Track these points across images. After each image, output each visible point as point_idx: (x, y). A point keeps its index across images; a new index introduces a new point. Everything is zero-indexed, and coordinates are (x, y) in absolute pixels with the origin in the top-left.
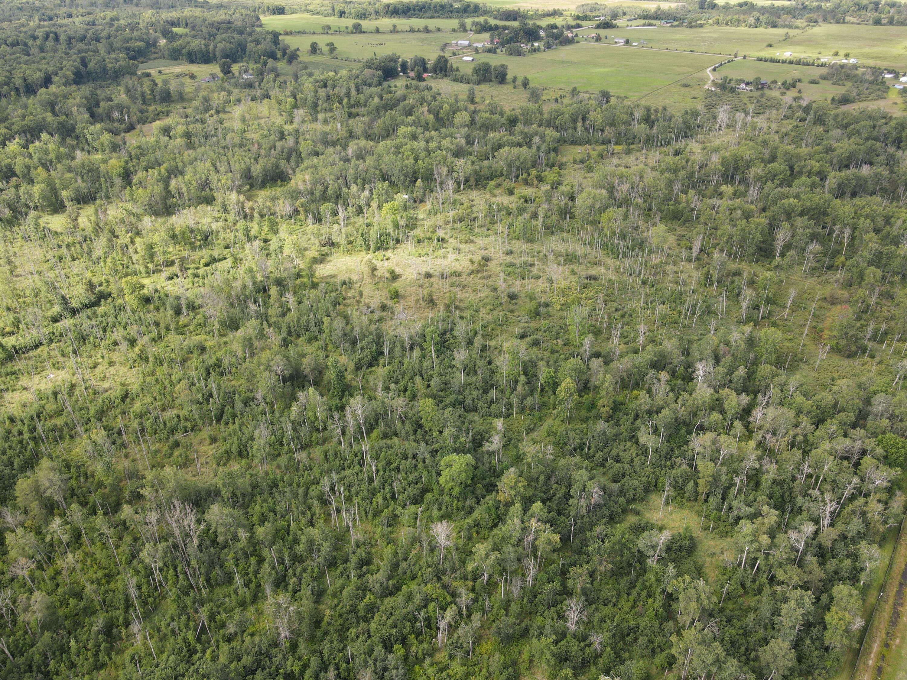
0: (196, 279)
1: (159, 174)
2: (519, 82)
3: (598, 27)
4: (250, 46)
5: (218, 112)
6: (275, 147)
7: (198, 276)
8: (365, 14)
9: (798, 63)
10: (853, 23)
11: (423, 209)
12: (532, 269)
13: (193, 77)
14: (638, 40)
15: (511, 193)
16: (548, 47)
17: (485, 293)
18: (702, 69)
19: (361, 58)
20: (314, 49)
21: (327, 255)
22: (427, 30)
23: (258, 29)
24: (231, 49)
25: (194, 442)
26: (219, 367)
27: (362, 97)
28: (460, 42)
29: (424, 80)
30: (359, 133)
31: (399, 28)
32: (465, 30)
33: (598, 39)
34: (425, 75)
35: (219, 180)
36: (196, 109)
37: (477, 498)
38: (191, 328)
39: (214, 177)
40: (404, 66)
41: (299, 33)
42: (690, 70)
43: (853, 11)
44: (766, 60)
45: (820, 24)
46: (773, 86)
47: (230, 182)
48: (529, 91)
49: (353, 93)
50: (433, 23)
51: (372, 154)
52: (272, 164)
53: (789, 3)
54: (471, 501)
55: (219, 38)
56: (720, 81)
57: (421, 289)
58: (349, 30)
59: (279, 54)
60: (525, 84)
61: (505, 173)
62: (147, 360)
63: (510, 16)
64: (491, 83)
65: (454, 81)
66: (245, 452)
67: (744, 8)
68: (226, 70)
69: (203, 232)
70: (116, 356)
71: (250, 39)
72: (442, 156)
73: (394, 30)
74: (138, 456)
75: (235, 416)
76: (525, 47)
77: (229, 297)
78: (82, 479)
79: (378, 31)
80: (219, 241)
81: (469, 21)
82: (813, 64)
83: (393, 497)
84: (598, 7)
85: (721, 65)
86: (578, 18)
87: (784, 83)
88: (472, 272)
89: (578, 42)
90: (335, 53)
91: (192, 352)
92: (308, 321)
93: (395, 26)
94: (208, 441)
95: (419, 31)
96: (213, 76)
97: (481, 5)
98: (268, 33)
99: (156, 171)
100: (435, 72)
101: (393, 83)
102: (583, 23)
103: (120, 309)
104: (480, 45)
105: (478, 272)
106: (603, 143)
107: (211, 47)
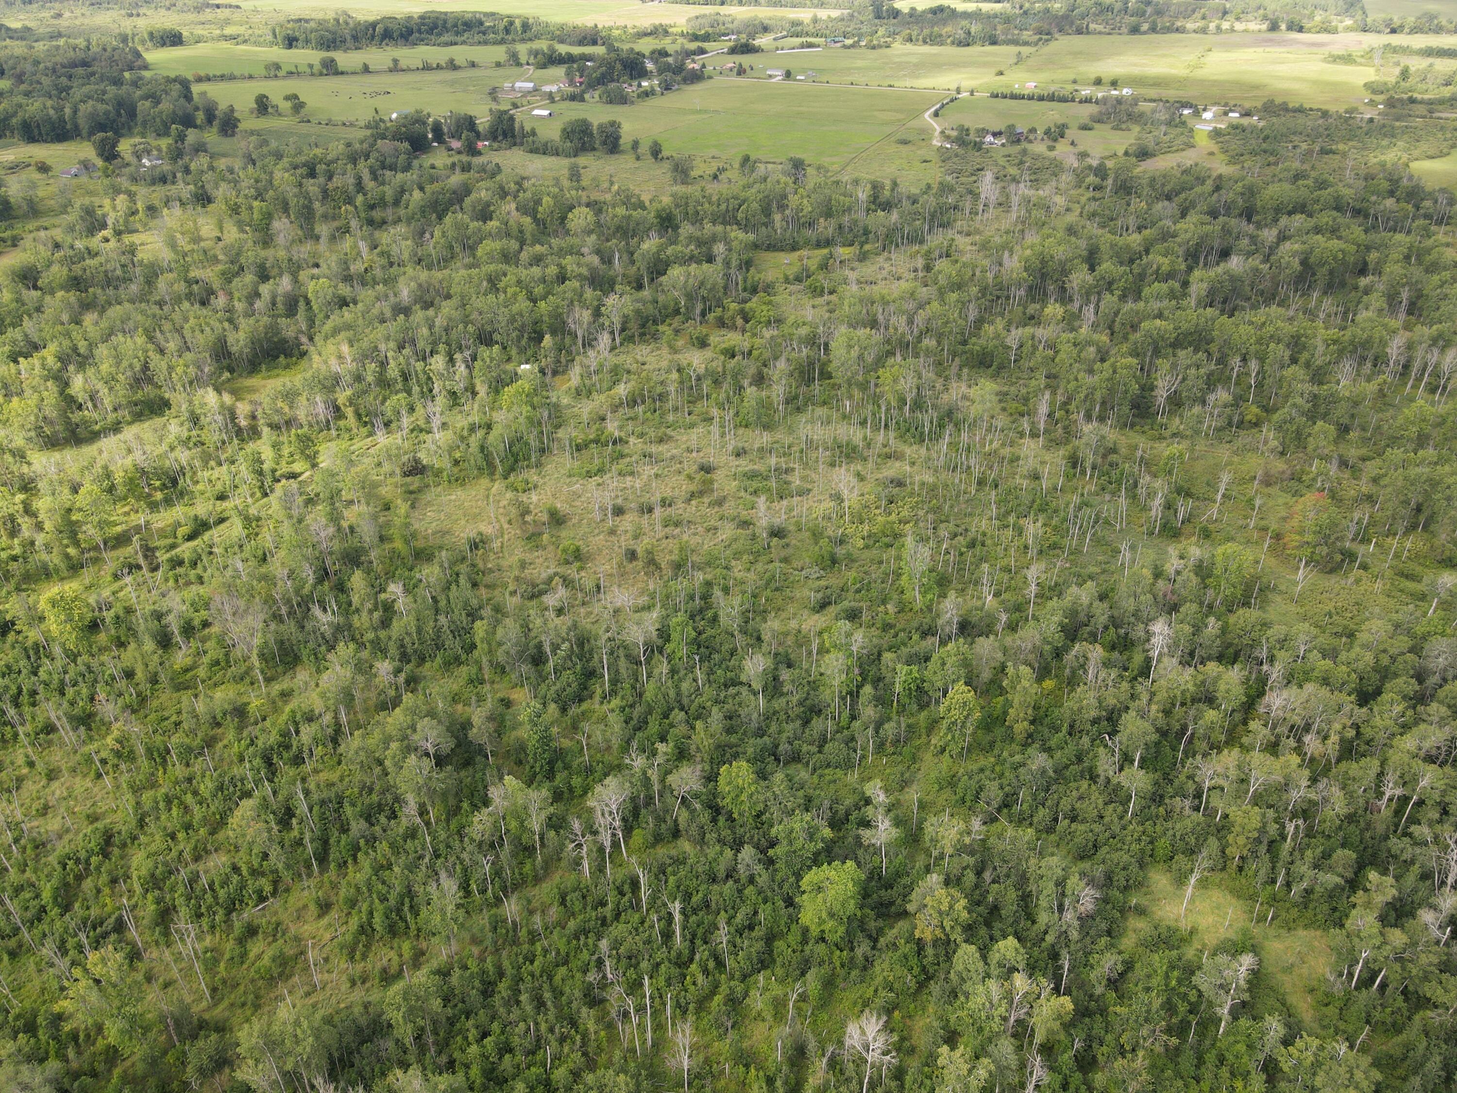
0: (180, 570)
1: (43, 366)
2: (644, 149)
3: (733, 51)
4: (143, 106)
5: (118, 233)
6: (258, 295)
7: (181, 563)
8: (334, 41)
9: (1052, 98)
10: (1100, 33)
11: (565, 387)
12: (789, 478)
13: (43, 168)
14: (803, 71)
15: (703, 344)
16: (667, 87)
17: (727, 532)
18: (918, 114)
19: (353, 119)
20: (263, 106)
21: (420, 490)
22: (452, 66)
23: (147, 74)
24: (107, 113)
25: (284, 917)
26: (288, 747)
27: (389, 192)
28: (518, 85)
29: (480, 153)
30: (406, 256)
31: (403, 64)
32: (519, 64)
33: (741, 72)
34: (480, 144)
35: (171, 369)
36: (71, 229)
37: (870, 937)
38: (202, 672)
39: (158, 364)
40: (437, 129)
41: (222, 77)
42: (900, 116)
43: (1095, 15)
44: (1005, 97)
45: (1057, 36)
46: (1031, 137)
47: (192, 371)
48: (666, 166)
49: (370, 184)
50: (461, 53)
51: (448, 297)
52: (265, 327)
53: (998, 6)
54: (863, 949)
55: (77, 93)
56: (954, 134)
57: (614, 538)
58: (315, 70)
59: (200, 117)
60: (656, 152)
61: (683, 310)
62: (131, 757)
63: (585, 38)
64: (597, 154)
65: (531, 151)
66: (402, 925)
67: (939, 16)
68: (109, 154)
69: (166, 473)
70: (57, 757)
71: (139, 93)
72: (574, 290)
73: (396, 68)
74: (175, 973)
75: (355, 849)
76: (630, 89)
77: (269, 600)
78: (71, 1053)
79: (366, 70)
80: (200, 487)
81: (522, 49)
82: (1073, 100)
83: (720, 964)
84: (721, 19)
85: (943, 106)
86: (695, 38)
87: (1047, 132)
88: (693, 495)
89: (710, 77)
90: (303, 111)
91: (219, 725)
92: (438, 631)
93: (395, 61)
94: (313, 908)
95: (439, 67)
96: (86, 165)
97: (531, 21)
98: (169, 81)
99: (35, 361)
100: (495, 138)
101: (427, 160)
102: (705, 45)
103: (37, 652)
104: (554, 88)
105: (701, 493)
106: (818, 245)
107: (68, 111)
